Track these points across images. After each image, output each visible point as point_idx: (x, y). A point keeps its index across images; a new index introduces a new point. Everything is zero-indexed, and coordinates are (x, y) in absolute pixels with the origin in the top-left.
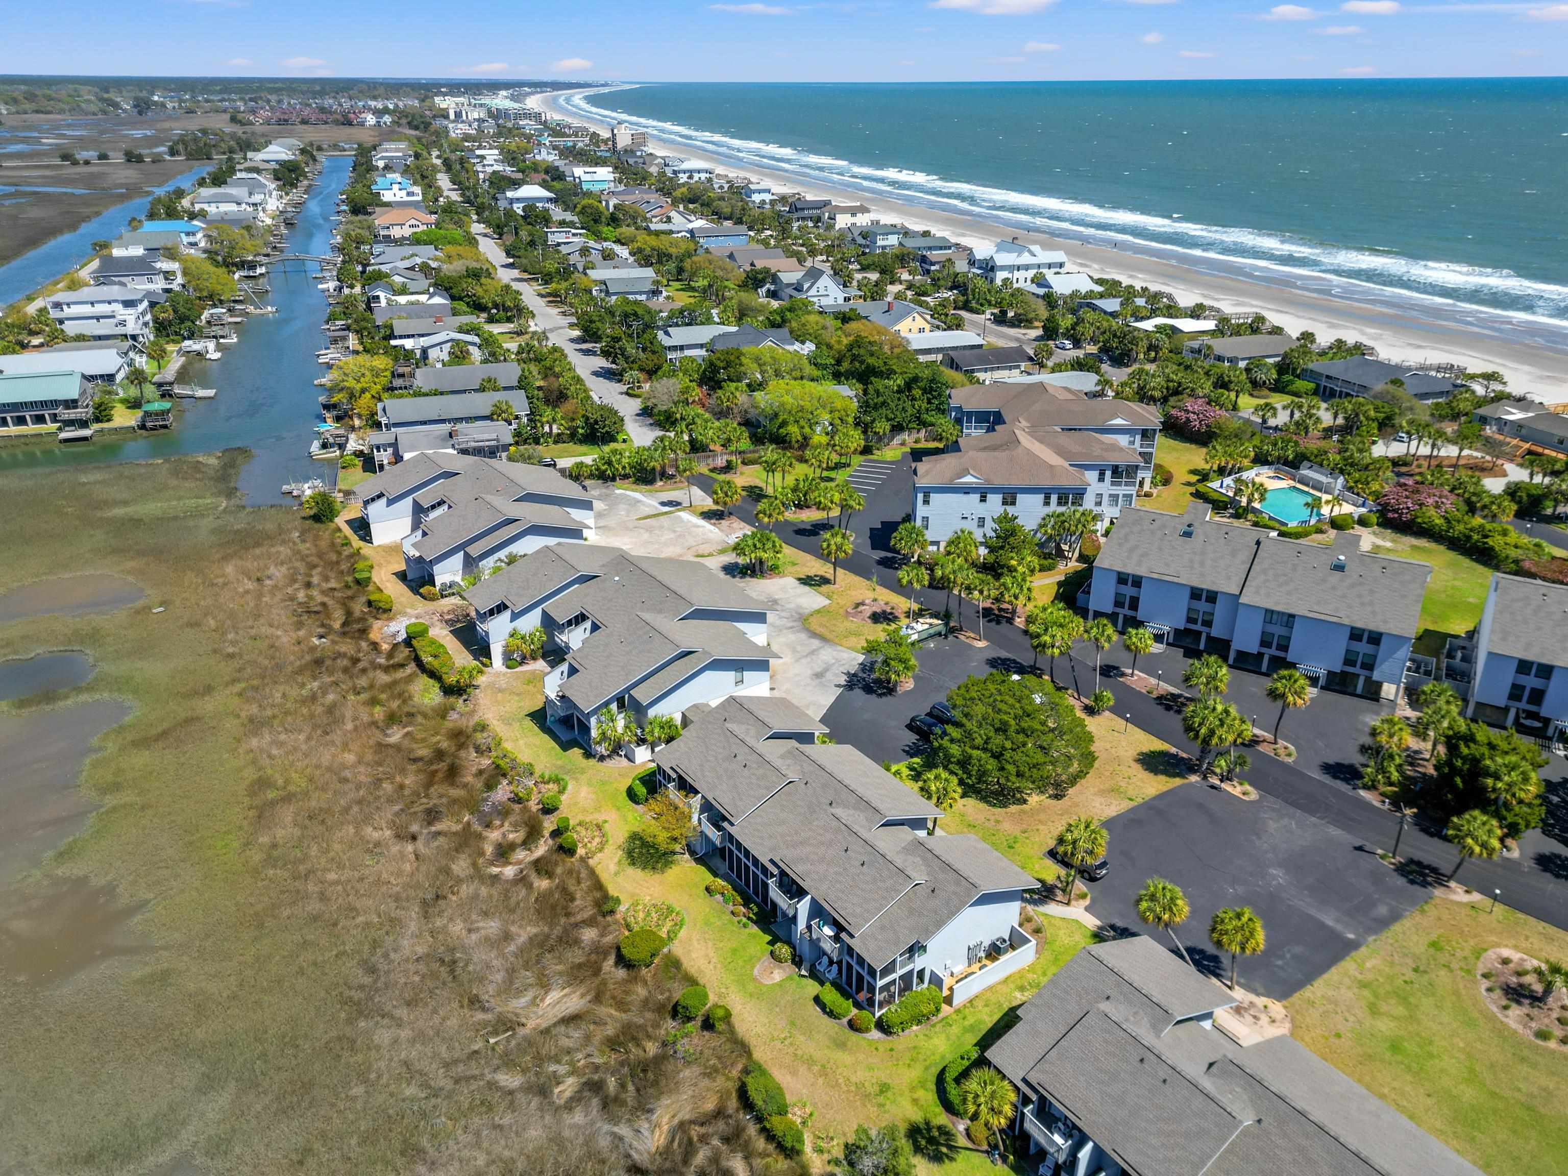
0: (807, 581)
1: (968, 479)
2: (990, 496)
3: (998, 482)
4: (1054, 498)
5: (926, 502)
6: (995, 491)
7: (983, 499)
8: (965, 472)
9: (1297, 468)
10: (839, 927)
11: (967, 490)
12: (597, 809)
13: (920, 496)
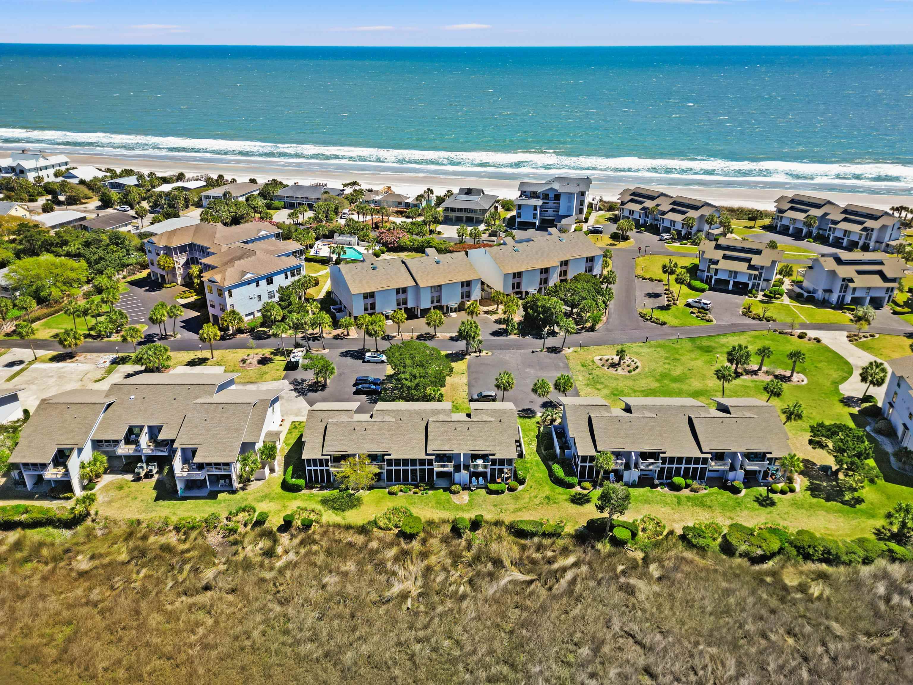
0: (192, 363)
1: (249, 276)
2: (260, 282)
3: (263, 273)
4: (289, 274)
5: (230, 296)
6: (262, 278)
7: (258, 285)
8: (244, 273)
9: (332, 237)
10: (485, 457)
11: (249, 283)
12: (285, 506)
13: (227, 293)
